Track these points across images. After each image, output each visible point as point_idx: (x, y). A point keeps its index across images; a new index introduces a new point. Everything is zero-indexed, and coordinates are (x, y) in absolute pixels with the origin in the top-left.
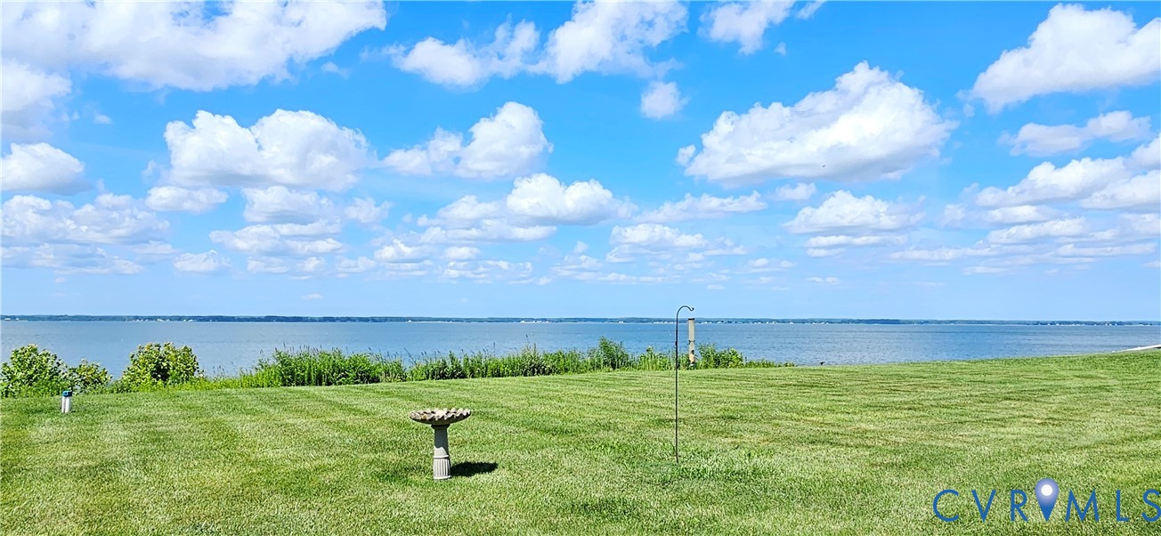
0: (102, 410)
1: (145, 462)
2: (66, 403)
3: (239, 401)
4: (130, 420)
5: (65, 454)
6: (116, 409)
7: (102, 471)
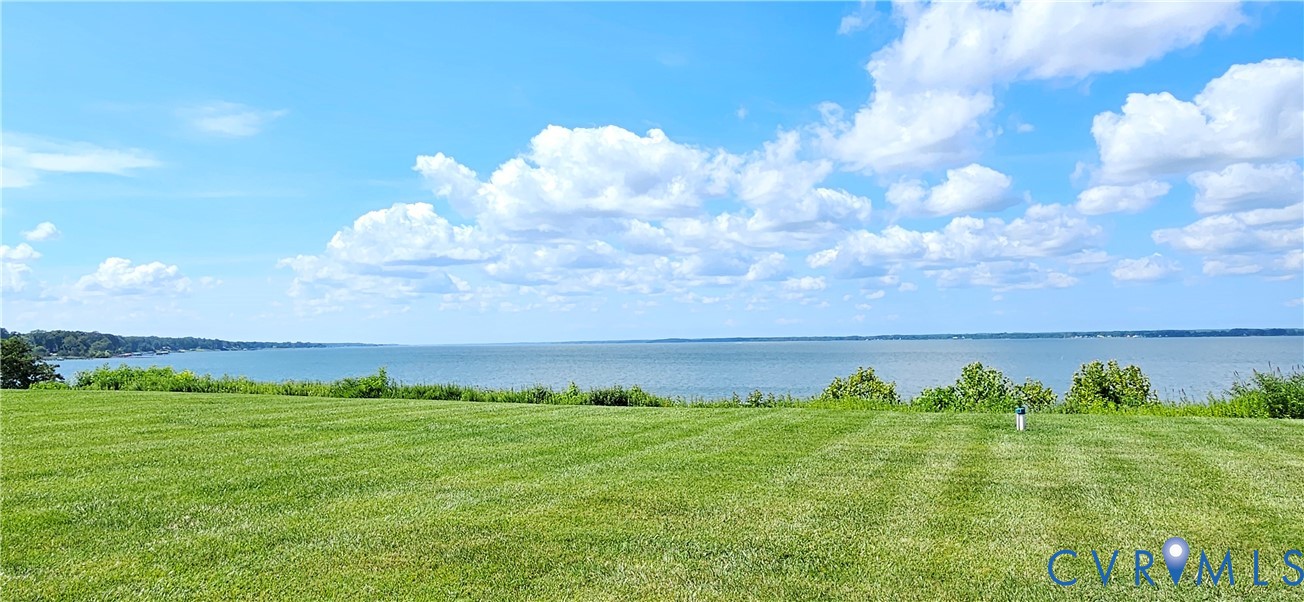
0: (1054, 430)
1: (1111, 492)
2: (1020, 420)
3: (1215, 432)
4: (1087, 443)
5: (1028, 472)
6: (1070, 431)
7: (1065, 495)
